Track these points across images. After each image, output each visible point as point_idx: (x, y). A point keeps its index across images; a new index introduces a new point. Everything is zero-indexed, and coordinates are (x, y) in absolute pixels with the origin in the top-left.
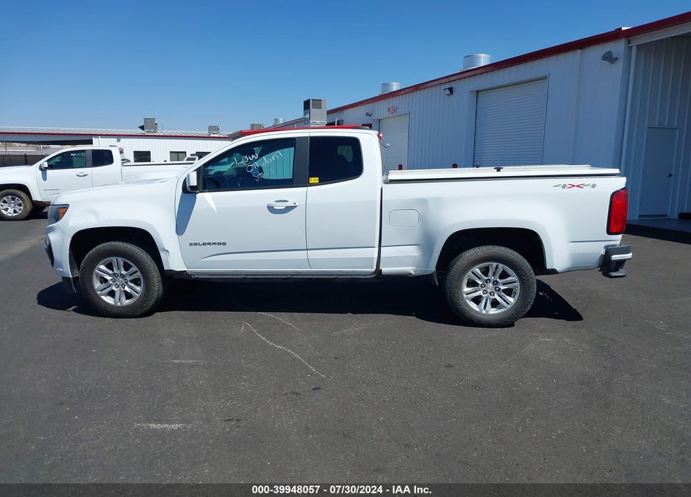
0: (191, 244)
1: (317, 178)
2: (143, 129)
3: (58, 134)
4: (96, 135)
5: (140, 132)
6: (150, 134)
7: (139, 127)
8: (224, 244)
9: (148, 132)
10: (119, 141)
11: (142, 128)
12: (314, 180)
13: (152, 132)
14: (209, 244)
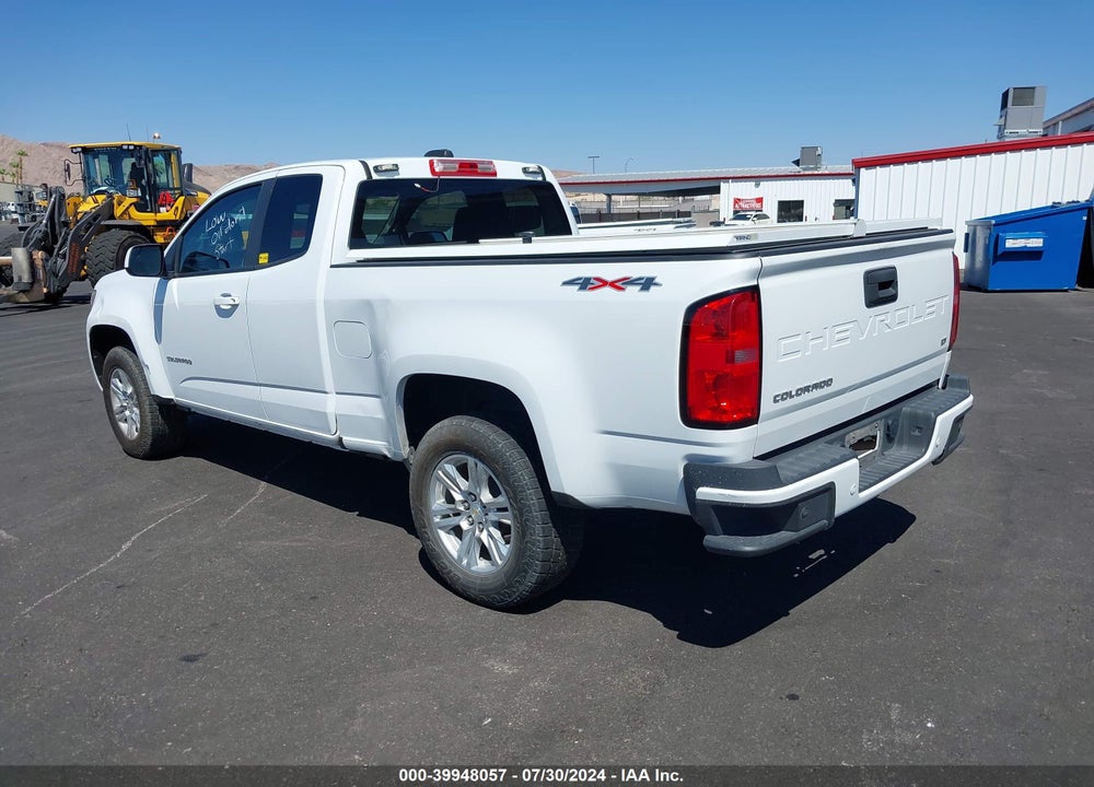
1: (267, 255)
2: (798, 165)
3: (668, 181)
4: (726, 179)
5: (795, 169)
6: (807, 173)
7: (794, 162)
9: (804, 169)
10: (757, 185)
11: (797, 163)
12: (264, 258)
13: (812, 169)
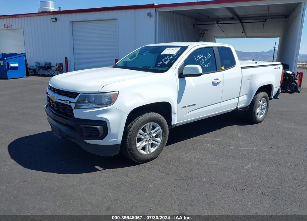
0: (182, 108)
1: (224, 67)
8: (195, 105)
12: (223, 68)
14: (189, 106)
